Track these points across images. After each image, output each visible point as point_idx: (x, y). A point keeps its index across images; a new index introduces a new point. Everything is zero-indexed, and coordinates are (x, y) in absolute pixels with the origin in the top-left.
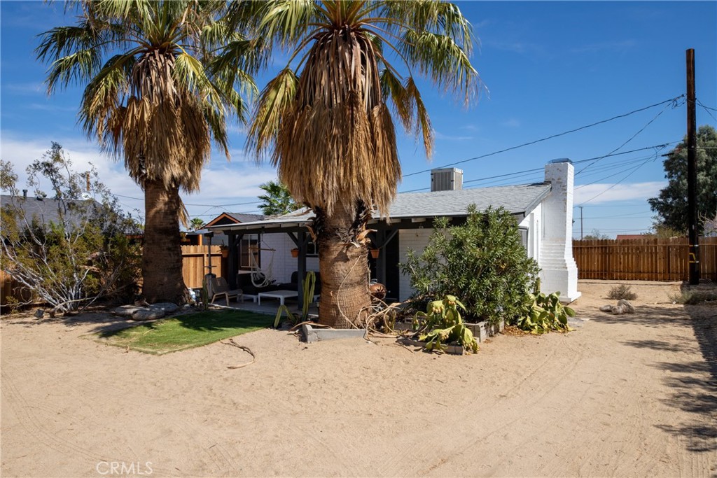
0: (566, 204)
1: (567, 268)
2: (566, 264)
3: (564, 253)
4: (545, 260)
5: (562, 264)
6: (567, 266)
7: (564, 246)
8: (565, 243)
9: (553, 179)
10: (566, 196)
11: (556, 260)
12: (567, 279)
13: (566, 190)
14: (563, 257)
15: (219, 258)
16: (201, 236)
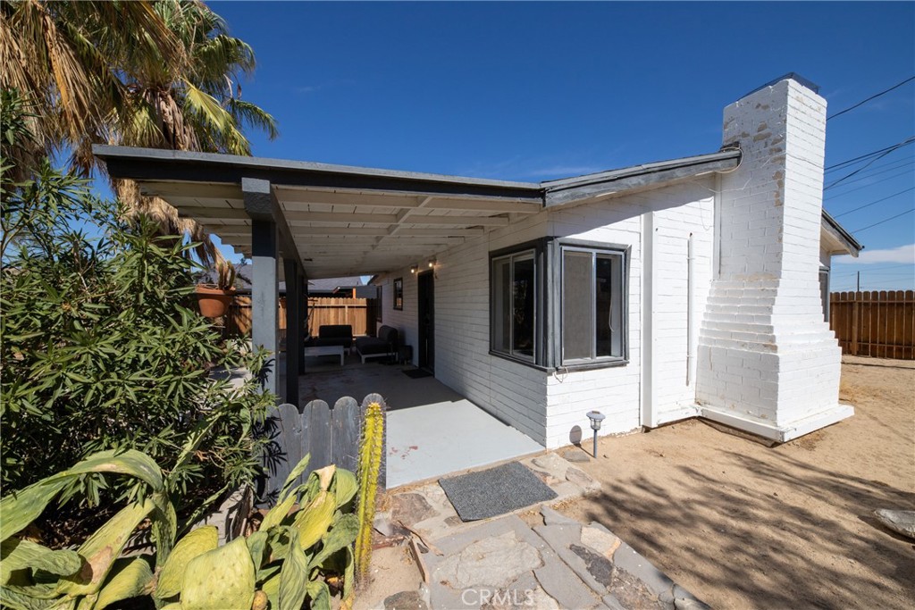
0: (781, 184)
1: (775, 348)
2: (773, 339)
3: (770, 310)
4: (717, 325)
5: (762, 337)
6: (778, 343)
7: (775, 292)
8: (777, 284)
9: (744, 135)
10: (783, 164)
11: (747, 327)
12: (777, 378)
13: (781, 150)
14: (769, 319)
15: (364, 311)
16: (354, 290)
